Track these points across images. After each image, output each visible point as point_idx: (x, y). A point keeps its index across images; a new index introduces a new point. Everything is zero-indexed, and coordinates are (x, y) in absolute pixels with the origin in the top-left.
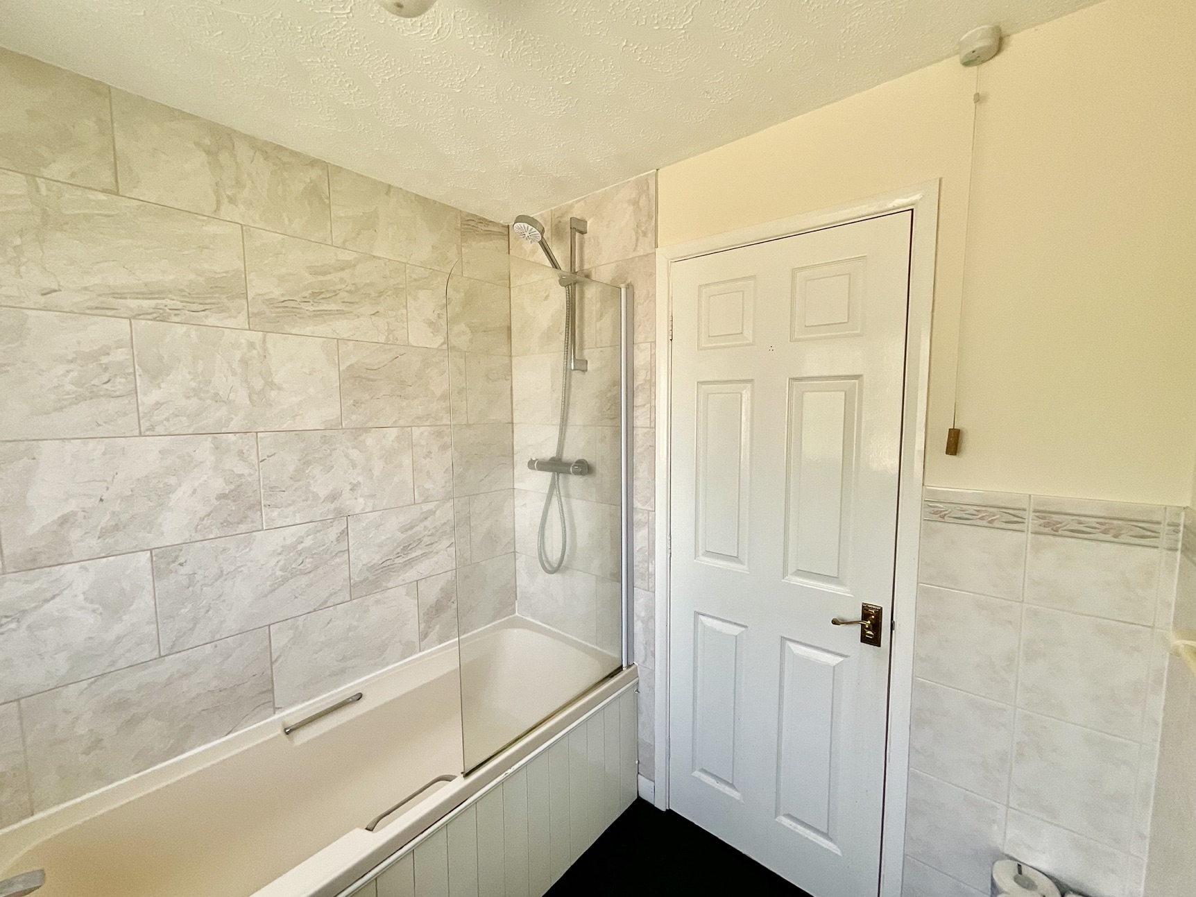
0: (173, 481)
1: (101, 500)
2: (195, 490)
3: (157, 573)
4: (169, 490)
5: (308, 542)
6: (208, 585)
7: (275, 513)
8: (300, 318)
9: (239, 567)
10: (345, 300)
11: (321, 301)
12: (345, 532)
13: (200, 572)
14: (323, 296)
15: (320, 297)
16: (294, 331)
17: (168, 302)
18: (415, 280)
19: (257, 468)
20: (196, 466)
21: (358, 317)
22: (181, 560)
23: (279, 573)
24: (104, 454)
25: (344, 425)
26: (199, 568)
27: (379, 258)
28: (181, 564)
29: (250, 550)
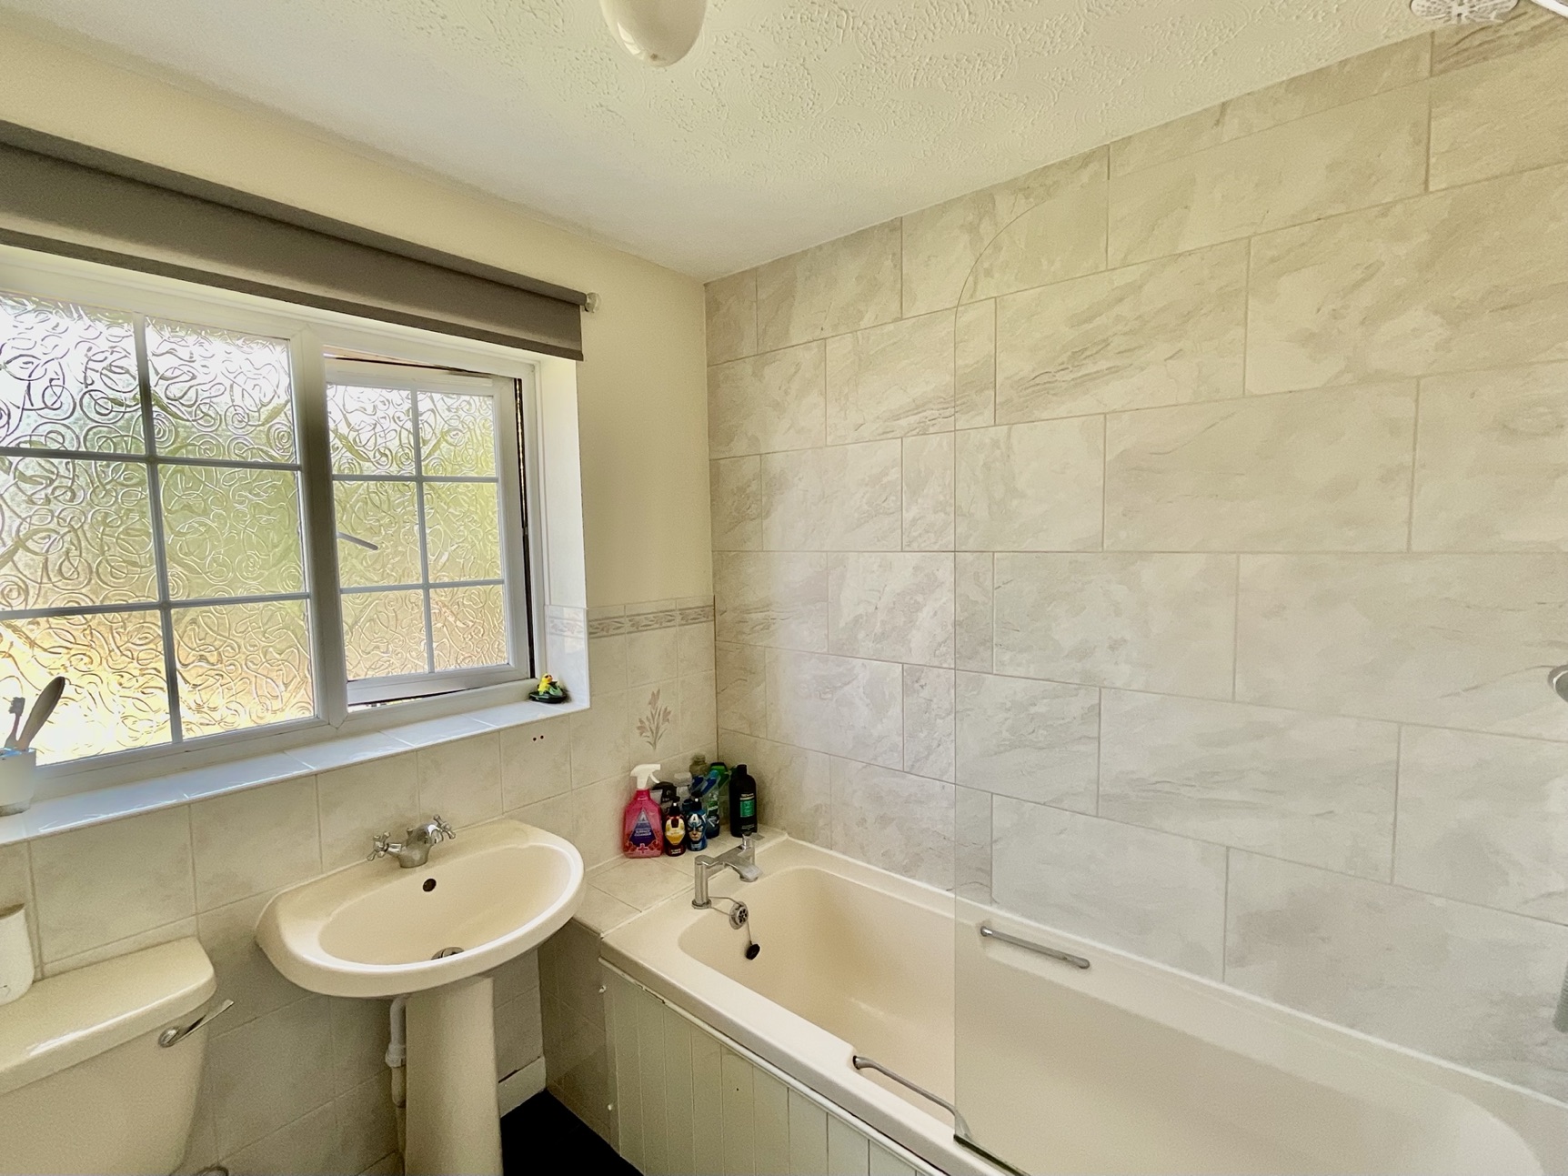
0: (920, 598)
1: (876, 608)
2: (936, 612)
3: (906, 690)
4: (918, 608)
5: (1041, 708)
6: (941, 718)
7: (1007, 657)
8: (1054, 395)
9: (968, 710)
10: (1121, 349)
11: (1084, 362)
12: (1097, 710)
13: (935, 700)
14: (1088, 353)
15: (1083, 356)
16: (1045, 415)
17: (928, 413)
18: (1273, 260)
19: (991, 595)
20: (938, 586)
21: (1142, 369)
22: (922, 682)
23: (1006, 734)
24: (880, 566)
25: (1105, 545)
26: (935, 696)
27: (1190, 253)
28: (922, 687)
29: (978, 694)
